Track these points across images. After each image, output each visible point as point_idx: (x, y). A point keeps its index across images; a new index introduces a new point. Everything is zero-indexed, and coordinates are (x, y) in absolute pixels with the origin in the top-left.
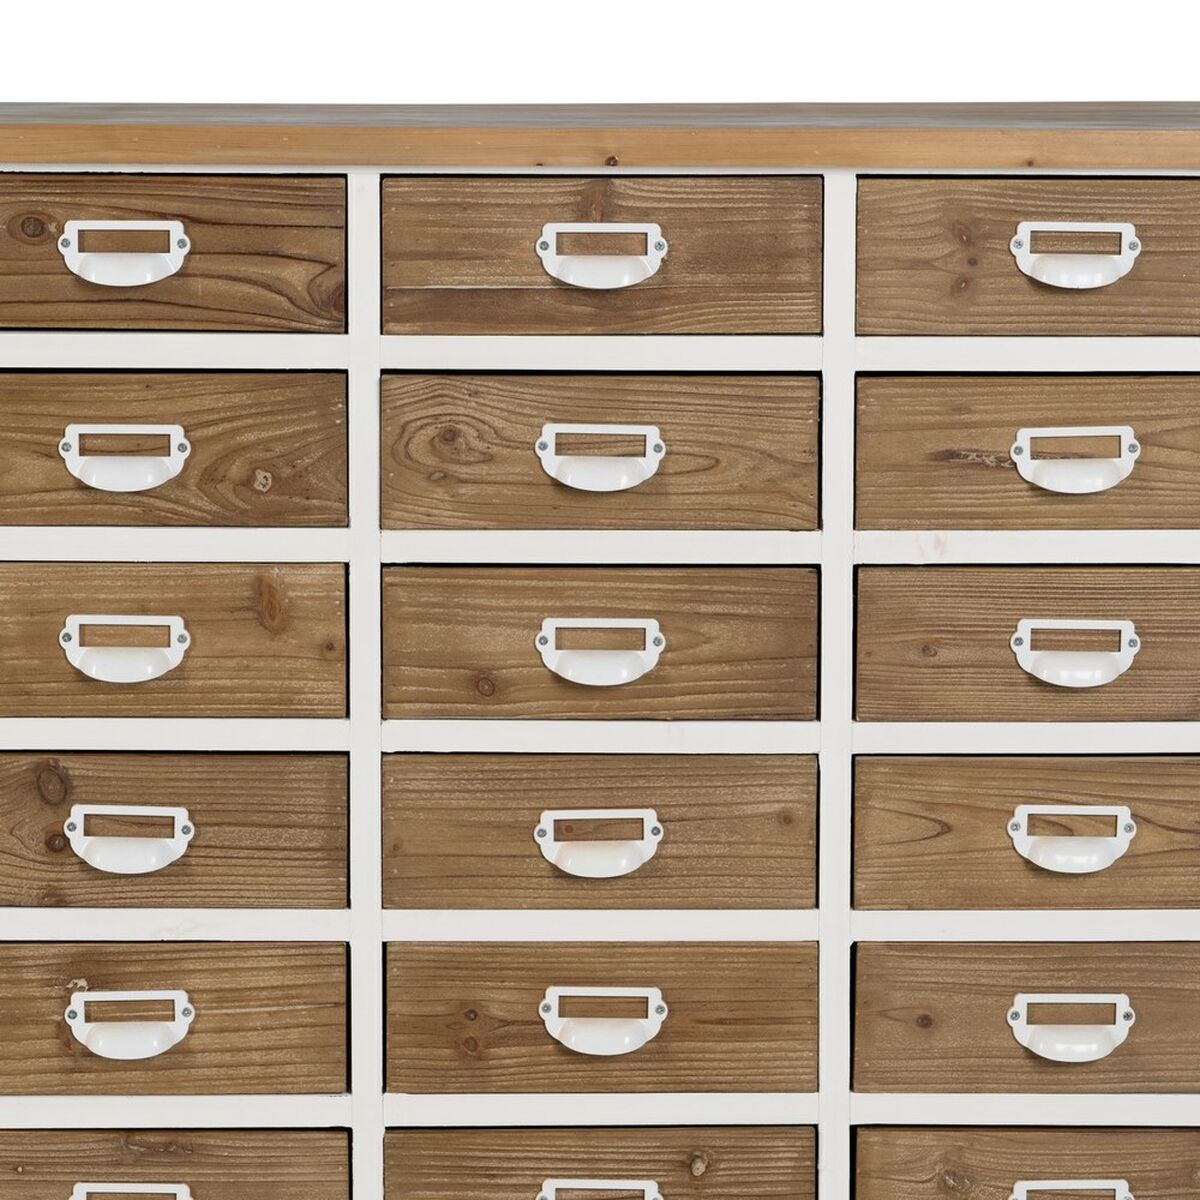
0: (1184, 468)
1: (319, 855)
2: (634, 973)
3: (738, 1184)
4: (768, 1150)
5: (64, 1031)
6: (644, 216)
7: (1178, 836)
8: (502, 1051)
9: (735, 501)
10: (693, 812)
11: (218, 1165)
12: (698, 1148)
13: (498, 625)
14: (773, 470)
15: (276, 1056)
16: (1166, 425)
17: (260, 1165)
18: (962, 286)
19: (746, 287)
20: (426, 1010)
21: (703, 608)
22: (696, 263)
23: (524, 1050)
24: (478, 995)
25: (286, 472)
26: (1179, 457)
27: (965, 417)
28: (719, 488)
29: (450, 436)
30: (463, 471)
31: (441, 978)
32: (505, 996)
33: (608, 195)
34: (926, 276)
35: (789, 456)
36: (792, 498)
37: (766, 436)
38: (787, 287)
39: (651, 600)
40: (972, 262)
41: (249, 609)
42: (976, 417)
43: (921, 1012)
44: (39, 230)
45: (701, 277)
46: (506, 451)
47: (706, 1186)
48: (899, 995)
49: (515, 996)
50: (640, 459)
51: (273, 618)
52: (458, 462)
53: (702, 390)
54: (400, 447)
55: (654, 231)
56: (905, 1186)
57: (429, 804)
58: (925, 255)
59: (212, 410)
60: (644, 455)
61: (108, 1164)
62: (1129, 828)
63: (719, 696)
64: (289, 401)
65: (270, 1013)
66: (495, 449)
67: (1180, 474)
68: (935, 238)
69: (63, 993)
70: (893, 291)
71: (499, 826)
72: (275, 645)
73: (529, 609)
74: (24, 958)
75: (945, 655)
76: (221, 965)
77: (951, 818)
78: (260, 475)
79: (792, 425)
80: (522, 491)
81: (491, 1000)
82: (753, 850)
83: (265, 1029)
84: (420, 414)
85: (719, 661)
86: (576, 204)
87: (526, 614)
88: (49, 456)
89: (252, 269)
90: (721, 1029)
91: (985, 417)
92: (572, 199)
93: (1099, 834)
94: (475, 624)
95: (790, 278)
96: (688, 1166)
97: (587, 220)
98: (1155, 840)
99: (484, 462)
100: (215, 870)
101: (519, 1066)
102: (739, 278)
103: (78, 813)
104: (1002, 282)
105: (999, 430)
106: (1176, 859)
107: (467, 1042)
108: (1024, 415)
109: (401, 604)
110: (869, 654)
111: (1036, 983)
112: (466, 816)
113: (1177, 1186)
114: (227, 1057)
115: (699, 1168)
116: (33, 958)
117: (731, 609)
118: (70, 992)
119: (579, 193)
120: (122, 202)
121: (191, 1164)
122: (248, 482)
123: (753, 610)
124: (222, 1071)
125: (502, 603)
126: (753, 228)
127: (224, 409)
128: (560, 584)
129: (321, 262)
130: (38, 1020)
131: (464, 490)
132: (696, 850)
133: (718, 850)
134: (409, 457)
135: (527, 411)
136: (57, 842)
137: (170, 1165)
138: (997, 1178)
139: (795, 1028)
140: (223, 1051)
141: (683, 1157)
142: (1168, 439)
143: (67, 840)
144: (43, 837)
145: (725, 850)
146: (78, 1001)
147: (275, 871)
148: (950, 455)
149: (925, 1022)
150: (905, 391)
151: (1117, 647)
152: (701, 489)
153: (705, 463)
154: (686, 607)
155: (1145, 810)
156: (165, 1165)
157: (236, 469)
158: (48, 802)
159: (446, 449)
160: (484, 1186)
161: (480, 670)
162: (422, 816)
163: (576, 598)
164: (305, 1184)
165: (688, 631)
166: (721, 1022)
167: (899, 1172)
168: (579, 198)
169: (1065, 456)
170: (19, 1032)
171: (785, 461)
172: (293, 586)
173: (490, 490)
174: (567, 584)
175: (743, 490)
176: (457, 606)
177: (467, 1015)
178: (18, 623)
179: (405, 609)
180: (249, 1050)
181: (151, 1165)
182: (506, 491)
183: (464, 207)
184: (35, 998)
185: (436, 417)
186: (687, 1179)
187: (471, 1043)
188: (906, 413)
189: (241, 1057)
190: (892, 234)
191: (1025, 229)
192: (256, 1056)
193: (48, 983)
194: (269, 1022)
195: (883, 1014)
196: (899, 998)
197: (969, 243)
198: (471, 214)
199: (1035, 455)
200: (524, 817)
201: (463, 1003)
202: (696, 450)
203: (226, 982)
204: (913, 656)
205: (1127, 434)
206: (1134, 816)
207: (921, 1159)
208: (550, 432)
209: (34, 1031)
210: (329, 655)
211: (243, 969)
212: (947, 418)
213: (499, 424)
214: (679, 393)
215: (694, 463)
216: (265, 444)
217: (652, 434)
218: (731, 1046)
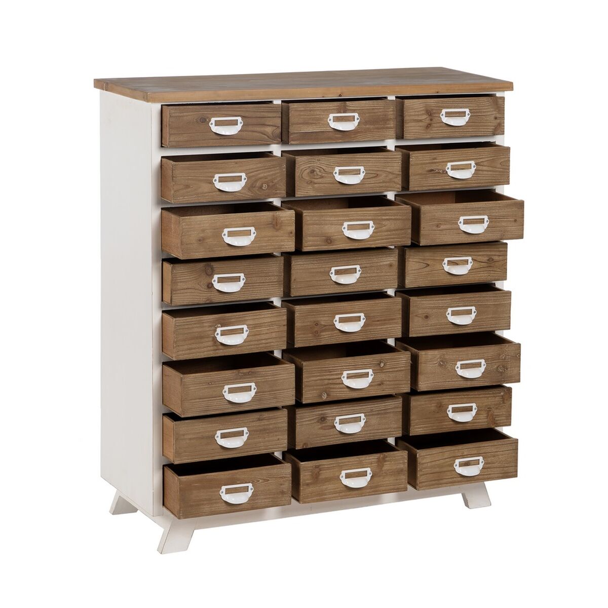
0: (485, 171)
1: (276, 283)
2: (357, 310)
3: (392, 368)
4: (399, 358)
5: (215, 339)
6: (354, 111)
7: (482, 264)
8: (324, 333)
9: (381, 185)
10: (368, 265)
11: (262, 377)
12: (382, 359)
13: (333, 225)
14: (391, 176)
15: (269, 341)
16: (481, 160)
17: (272, 375)
18: (429, 126)
19: (378, 129)
20: (305, 324)
21: (384, 218)
22: (366, 123)
23: (329, 333)
24: (319, 319)
25: (271, 184)
26: (485, 168)
27: (435, 161)
28: (378, 182)
29: (313, 171)
30: (316, 181)
31: (309, 315)
32: (325, 319)
33: (345, 106)
34: (421, 124)
35: (394, 172)
36: (395, 183)
37: (390, 168)
38: (388, 128)
39: (371, 216)
40: (431, 120)
41: (271, 224)
42: (438, 161)
43: (425, 315)
44: (205, 121)
45: (367, 126)
46: (326, 175)
47: (383, 370)
48: (420, 310)
49: (327, 319)
50: (359, 175)
51: (277, 226)
52: (315, 179)
53: (374, 157)
54: (300, 176)
55: (356, 115)
56: (431, 365)
57: (303, 268)
58: (420, 119)
59: (252, 169)
60: (360, 174)
61: (233, 379)
62: (471, 263)
63: (387, 240)
64: (272, 165)
65: (268, 329)
66: (323, 175)
67: (485, 173)
68: (423, 114)
69: (214, 329)
70: (412, 128)
71: (321, 272)
72: (277, 233)
73: (340, 220)
74: (204, 320)
75: (442, 227)
76: (255, 317)
77: (429, 262)
78: (264, 185)
79: (395, 165)
80: (330, 185)
81: (322, 320)
82: (382, 274)
83: (266, 333)
84: (305, 166)
85: (387, 231)
86: (337, 109)
87: (339, 221)
88: (210, 183)
89: (258, 129)
90: (378, 323)
91: (440, 160)
92: (336, 108)
93: (464, 264)
94: (326, 225)
95: (389, 126)
96: (379, 364)
97: (340, 113)
98: (477, 265)
99: (320, 178)
100: (250, 290)
101: (329, 337)
102: (376, 126)
103: (216, 277)
104: (438, 125)
105: (443, 164)
106: (482, 270)
107: (315, 332)
108: (449, 159)
109: (308, 221)
110: (424, 228)
111: (453, 305)
112: (312, 270)
113: (496, 360)
114: (256, 342)
115: (382, 365)
116: (207, 320)
117: (391, 218)
118: (216, 328)
119: (338, 106)
120: (226, 113)
121: (255, 377)
122: (261, 187)
123: (396, 217)
124: (255, 346)
125: (333, 219)
126: (380, 114)
127: (255, 168)
128: (348, 213)
129: (275, 126)
130: (208, 337)
131: (316, 185)
132: (369, 275)
133: (374, 275)
134: (302, 177)
135: (332, 164)
136: (210, 286)
137: (250, 378)
138: (452, 362)
139: (396, 321)
140: (255, 341)
141: (378, 362)
142: (482, 164)
143: (213, 284)
144: (206, 284)
145: (376, 275)
146: (219, 330)
147: (265, 288)
148: (432, 170)
149: (427, 317)
150: (421, 155)
151: (483, 222)
152: (373, 182)
153: (375, 175)
154: (379, 217)
155: (475, 257)
156: (247, 378)
157: (258, 184)
158: (208, 275)
159: (312, 175)
160: (328, 375)
161: (328, 237)
162: (301, 271)
163: (352, 217)
164: (284, 379)
165: (380, 224)
166: (378, 321)
167: (429, 362)
168: (338, 107)
169: (458, 169)
170: (203, 340)
171: (394, 174)
172: (282, 217)
173: (322, 185)
174: (350, 213)
175: (384, 182)
176: (322, 220)
177: (315, 325)
178: (211, 232)
179: (309, 222)
180: (262, 340)
181: (245, 378)
182: (326, 185)
183: (310, 111)
184: (207, 331)
185: (309, 167)
186: (379, 368)
187: (317, 332)
188: (421, 160)
189: (260, 342)
190: (413, 113)
191: (444, 111)
192: (263, 341)
193: (211, 326)
194: (267, 332)
195: (416, 316)
196: (420, 311)
197: (430, 115)
198: (312, 112)
199: (452, 169)
200: (327, 269)
201: (315, 322)
202: (372, 172)
203: (257, 322)
204: (435, 228)
205: (473, 163)
206: (472, 259)
207: (435, 358)
208: (337, 169)
209: (207, 340)
210: (291, 235)
211: (261, 318)
212: (431, 161)
213: (324, 168)
214: (368, 158)
215: (372, 176)
216: (265, 177)
217: (362, 168)
218: (381, 327)
